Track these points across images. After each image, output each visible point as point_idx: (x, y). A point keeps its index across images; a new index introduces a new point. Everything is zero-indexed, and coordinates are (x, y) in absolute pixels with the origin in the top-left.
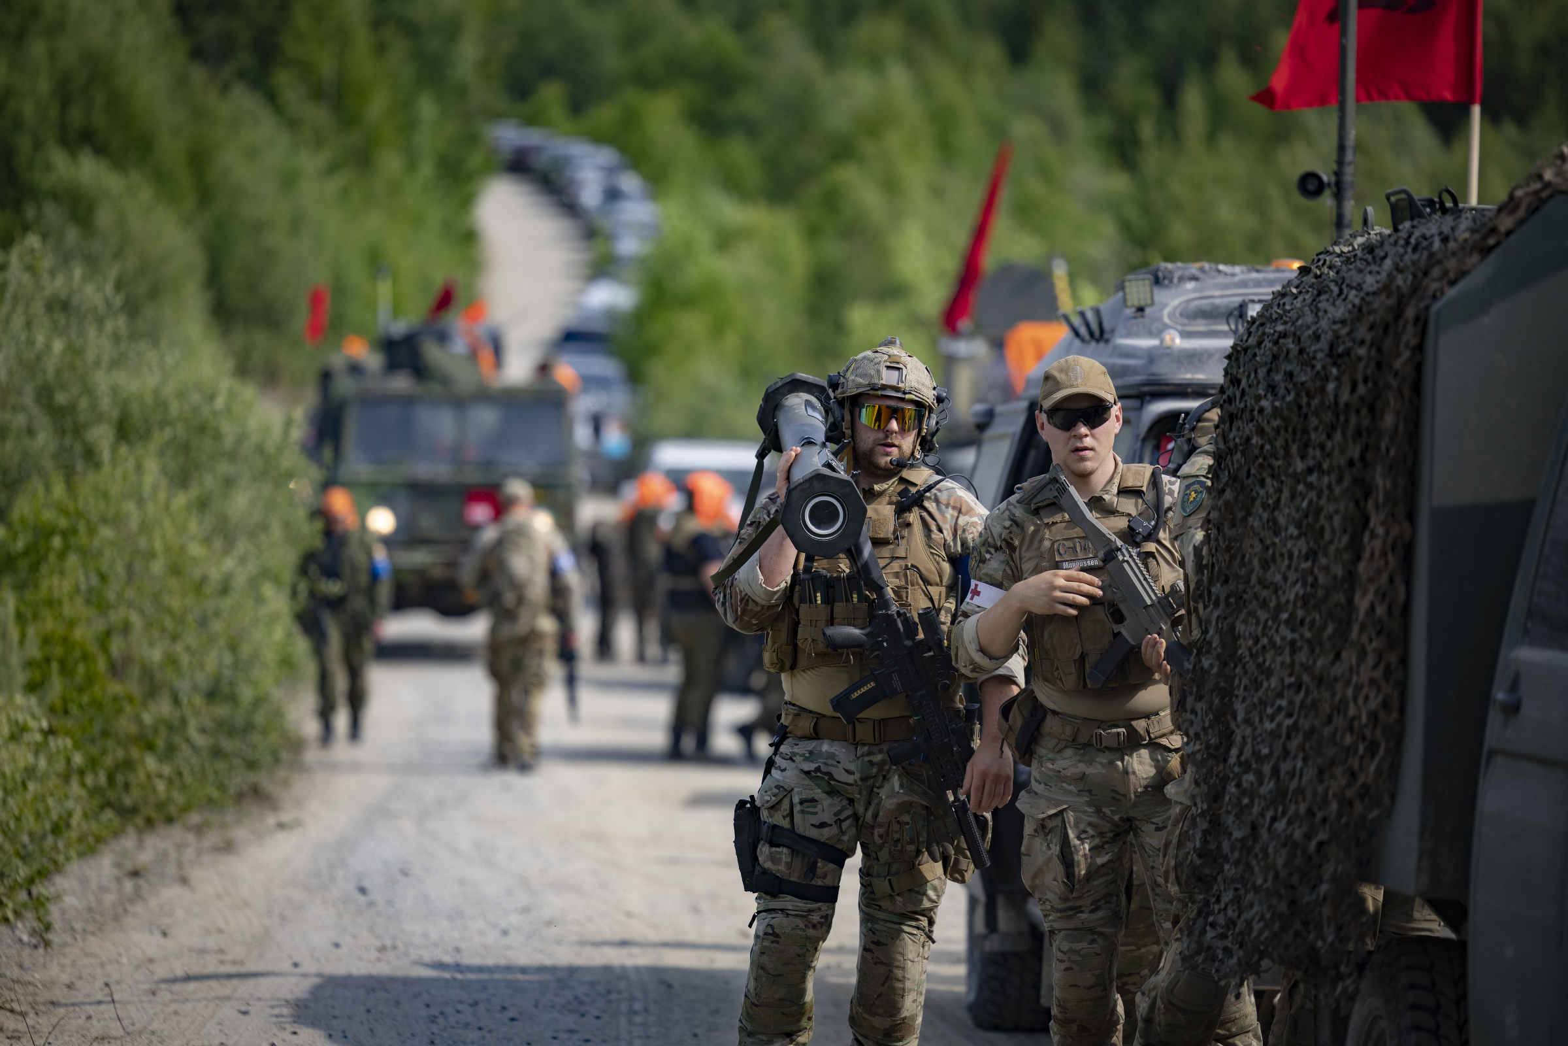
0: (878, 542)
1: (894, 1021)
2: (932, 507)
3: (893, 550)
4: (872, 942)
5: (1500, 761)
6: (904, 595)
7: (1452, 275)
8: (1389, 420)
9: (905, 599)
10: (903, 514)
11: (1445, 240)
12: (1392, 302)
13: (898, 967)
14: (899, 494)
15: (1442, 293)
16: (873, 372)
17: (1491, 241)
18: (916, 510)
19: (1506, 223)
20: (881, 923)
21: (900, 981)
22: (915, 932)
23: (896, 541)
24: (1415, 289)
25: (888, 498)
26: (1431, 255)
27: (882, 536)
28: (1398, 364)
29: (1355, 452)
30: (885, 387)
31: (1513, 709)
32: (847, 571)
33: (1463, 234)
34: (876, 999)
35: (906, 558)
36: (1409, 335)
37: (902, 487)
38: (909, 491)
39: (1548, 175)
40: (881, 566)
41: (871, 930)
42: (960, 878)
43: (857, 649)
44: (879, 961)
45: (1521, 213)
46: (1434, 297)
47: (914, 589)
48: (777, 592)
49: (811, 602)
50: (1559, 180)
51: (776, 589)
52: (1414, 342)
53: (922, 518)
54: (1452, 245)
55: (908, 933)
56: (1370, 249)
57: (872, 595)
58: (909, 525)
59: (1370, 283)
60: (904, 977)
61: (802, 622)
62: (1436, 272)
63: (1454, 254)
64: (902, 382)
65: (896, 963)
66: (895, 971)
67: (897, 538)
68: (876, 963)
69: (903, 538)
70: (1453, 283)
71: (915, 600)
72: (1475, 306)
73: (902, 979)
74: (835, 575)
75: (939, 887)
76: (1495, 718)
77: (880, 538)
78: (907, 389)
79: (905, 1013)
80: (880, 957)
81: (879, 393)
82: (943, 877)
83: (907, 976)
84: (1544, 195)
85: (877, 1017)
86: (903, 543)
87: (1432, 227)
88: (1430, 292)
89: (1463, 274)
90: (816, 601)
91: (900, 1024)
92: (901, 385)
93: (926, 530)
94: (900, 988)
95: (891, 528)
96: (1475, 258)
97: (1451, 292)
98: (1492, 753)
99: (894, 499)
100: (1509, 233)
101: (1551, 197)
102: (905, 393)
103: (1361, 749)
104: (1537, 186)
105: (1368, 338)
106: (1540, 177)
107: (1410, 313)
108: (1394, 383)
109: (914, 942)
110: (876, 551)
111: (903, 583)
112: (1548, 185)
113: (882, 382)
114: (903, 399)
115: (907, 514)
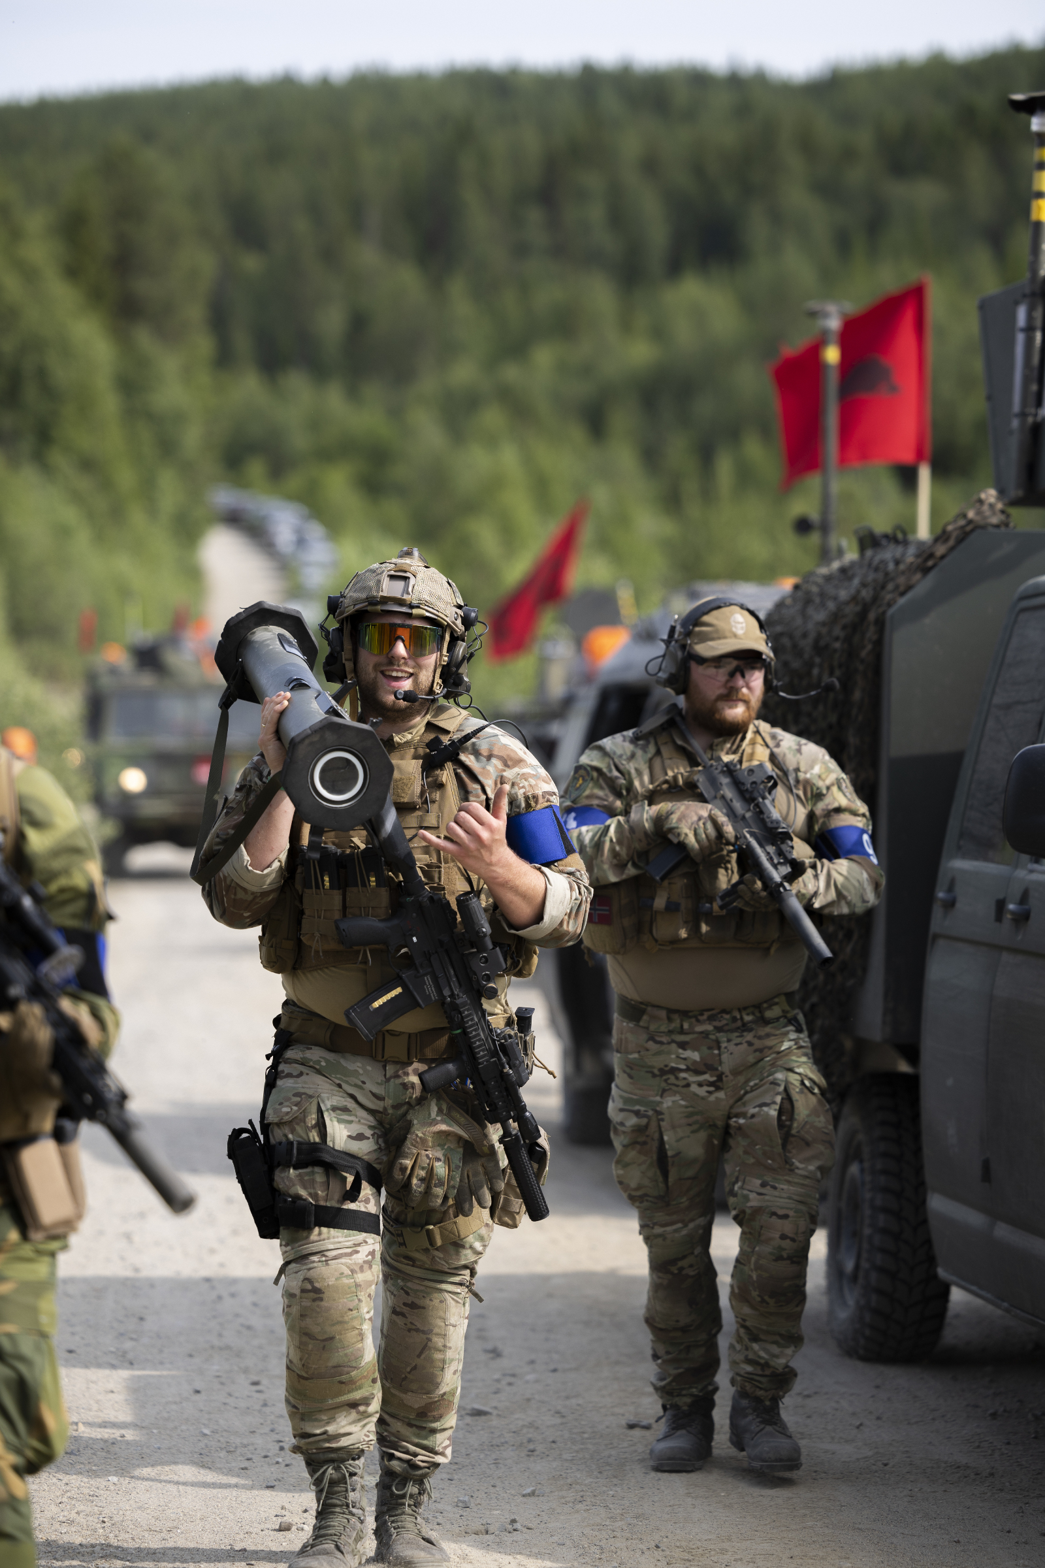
0: (404, 809)
1: (430, 1398)
2: (470, 761)
3: (421, 818)
4: (405, 1304)
5: (941, 942)
6: (436, 876)
7: (902, 589)
8: (857, 695)
9: (437, 880)
10: (434, 771)
11: (897, 563)
12: (858, 608)
13: (438, 1334)
14: (428, 745)
15: (895, 602)
16: (372, 583)
17: (930, 563)
18: (449, 766)
19: (940, 550)
20: (417, 1281)
21: (440, 1351)
22: (459, 1291)
23: (425, 806)
24: (875, 599)
25: (413, 750)
26: (887, 574)
27: (406, 800)
28: (863, 654)
29: (833, 718)
30: (386, 600)
31: (950, 904)
32: (363, 846)
33: (910, 557)
34: (409, 1373)
35: (438, 828)
36: (871, 633)
37: (431, 736)
38: (440, 742)
39: (971, 514)
40: (408, 837)
41: (402, 1289)
42: (510, 1222)
43: (377, 946)
44: (414, 1327)
45: (951, 542)
46: (889, 605)
47: (449, 868)
48: (267, 875)
49: (317, 887)
50: (977, 518)
51: (266, 872)
52: (875, 637)
53: (457, 775)
54: (902, 567)
55: (450, 1292)
56: (843, 570)
57: (397, 877)
58: (441, 786)
59: (843, 594)
60: (445, 1346)
61: (307, 912)
62: (890, 586)
63: (903, 573)
64: (408, 593)
65: (436, 1330)
66: (435, 1339)
67: (426, 802)
68: (409, 1330)
69: (433, 802)
70: (902, 594)
71: (449, 880)
72: (920, 610)
73: (442, 1348)
74: (348, 851)
75: (486, 1236)
76: (937, 912)
77: (403, 803)
78: (415, 602)
79: (444, 1389)
80: (416, 1323)
81: (379, 608)
82: (490, 1222)
83: (448, 1345)
84: (969, 528)
85: (410, 1394)
86: (433, 808)
87: (888, 554)
88: (886, 601)
89: (909, 588)
90: (323, 885)
91: (439, 1401)
92: (405, 597)
93: (462, 792)
94: (440, 1360)
95: (418, 790)
96: (918, 576)
97: (902, 601)
98: (936, 937)
99: (421, 751)
100: (943, 557)
101: (972, 531)
102: (411, 607)
103: (841, 935)
104: (962, 522)
105: (842, 634)
106: (965, 516)
107: (872, 616)
108: (861, 668)
109: (457, 1302)
110: (401, 819)
111: (434, 860)
112: (970, 522)
113: (381, 594)
114: (410, 616)
115: (438, 772)
